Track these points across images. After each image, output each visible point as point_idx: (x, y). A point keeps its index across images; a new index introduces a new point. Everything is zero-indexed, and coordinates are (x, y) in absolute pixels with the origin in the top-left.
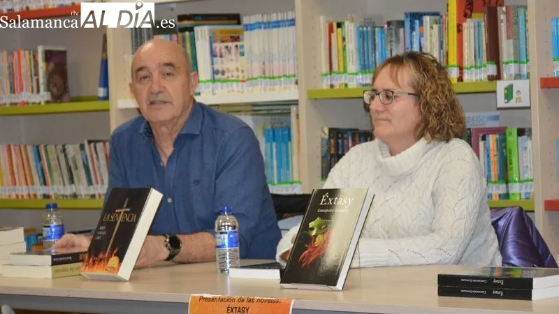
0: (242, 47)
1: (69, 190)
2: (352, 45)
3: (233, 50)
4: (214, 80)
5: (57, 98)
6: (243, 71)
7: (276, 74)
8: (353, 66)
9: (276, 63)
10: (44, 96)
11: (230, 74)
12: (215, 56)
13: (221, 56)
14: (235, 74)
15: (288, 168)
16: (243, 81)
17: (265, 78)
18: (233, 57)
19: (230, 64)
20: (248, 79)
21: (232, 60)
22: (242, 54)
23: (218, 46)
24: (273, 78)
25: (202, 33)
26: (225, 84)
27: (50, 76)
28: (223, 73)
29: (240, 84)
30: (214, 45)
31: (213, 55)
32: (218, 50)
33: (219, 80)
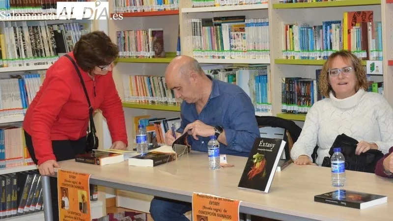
0: (245, 34)
1: (164, 100)
2: (297, 37)
3: (240, 36)
4: (231, 50)
5: (158, 54)
6: (245, 47)
7: (260, 49)
8: (297, 48)
9: (260, 43)
10: (151, 53)
11: (238, 48)
12: (232, 38)
13: (234, 39)
14: (241, 48)
15: (266, 97)
16: (245, 52)
17: (256, 50)
18: (240, 39)
19: (239, 43)
20: (247, 51)
21: (239, 41)
22: (244, 38)
23: (233, 34)
24: (259, 51)
25: (225, 27)
26: (236, 53)
27: (154, 43)
28: (235, 47)
29: (243, 53)
30: (231, 33)
31: (231, 38)
32: (233, 36)
33: (233, 51)
